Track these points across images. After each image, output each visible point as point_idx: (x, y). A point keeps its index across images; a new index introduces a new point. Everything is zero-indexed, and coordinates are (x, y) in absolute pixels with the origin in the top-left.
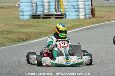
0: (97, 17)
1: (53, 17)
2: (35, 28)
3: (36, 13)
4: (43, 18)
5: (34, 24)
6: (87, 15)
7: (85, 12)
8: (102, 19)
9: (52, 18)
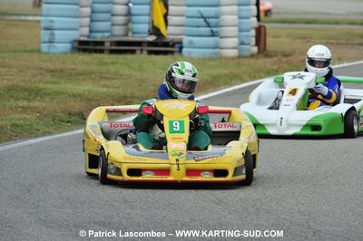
0: (273, 54)
1: (142, 51)
2: (102, 83)
3: (88, 37)
4: (112, 52)
5: (95, 68)
6: (243, 46)
7: (239, 37)
8: (289, 58)
9: (138, 52)
